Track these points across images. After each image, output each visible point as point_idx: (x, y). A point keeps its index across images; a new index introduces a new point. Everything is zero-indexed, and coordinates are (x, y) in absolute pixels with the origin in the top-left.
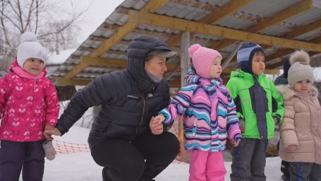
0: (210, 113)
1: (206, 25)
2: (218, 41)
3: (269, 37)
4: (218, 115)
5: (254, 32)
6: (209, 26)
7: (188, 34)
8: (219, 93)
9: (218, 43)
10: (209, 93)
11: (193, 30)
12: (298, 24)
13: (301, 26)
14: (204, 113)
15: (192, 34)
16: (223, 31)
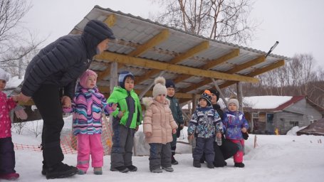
0: (87, 110)
1: (131, 58)
2: (150, 69)
3: (186, 67)
4: (92, 111)
5: (174, 64)
6: (134, 59)
7: (116, 64)
8: (94, 97)
9: (150, 71)
10: (87, 98)
11: (120, 61)
12: (210, 59)
13: (213, 60)
14: (84, 110)
15: (119, 64)
16: (146, 63)
